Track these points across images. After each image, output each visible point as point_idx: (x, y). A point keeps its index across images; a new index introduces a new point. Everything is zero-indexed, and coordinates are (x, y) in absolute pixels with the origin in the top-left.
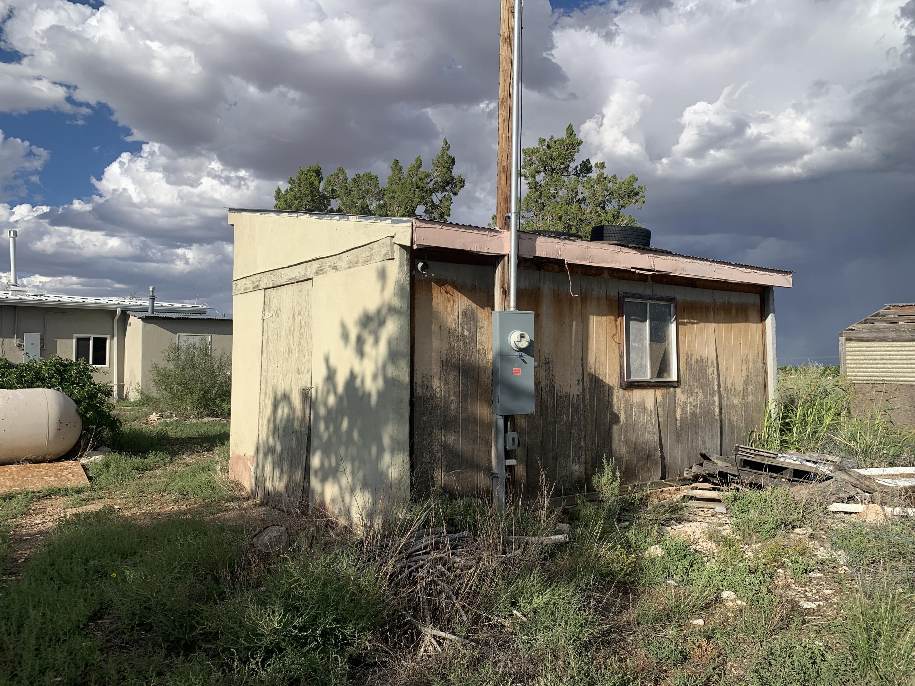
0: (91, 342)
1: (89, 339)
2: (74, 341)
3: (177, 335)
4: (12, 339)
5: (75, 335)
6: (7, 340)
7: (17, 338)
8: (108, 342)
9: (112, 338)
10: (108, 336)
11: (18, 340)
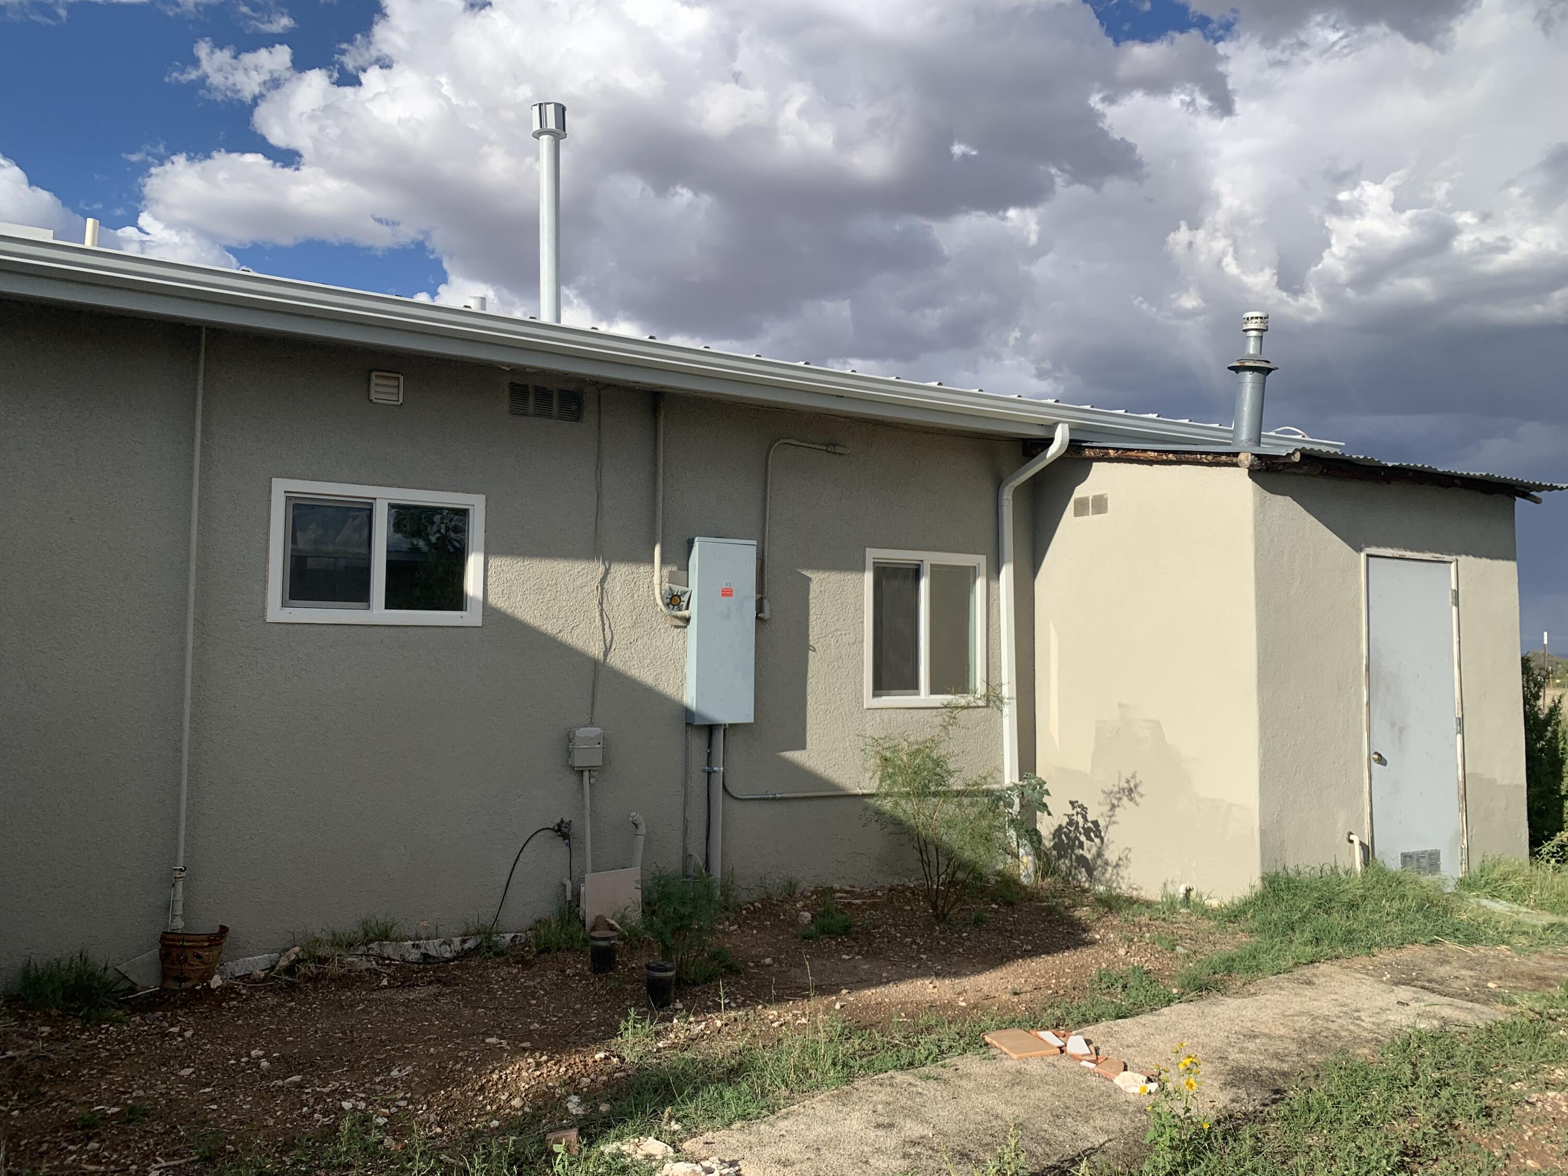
0: (924, 585)
1: (916, 573)
2: (868, 578)
3: (1363, 555)
4: (643, 569)
5: (873, 554)
6: (620, 571)
7: (663, 562)
8: (980, 584)
9: (994, 572)
10: (979, 561)
11: (666, 571)
